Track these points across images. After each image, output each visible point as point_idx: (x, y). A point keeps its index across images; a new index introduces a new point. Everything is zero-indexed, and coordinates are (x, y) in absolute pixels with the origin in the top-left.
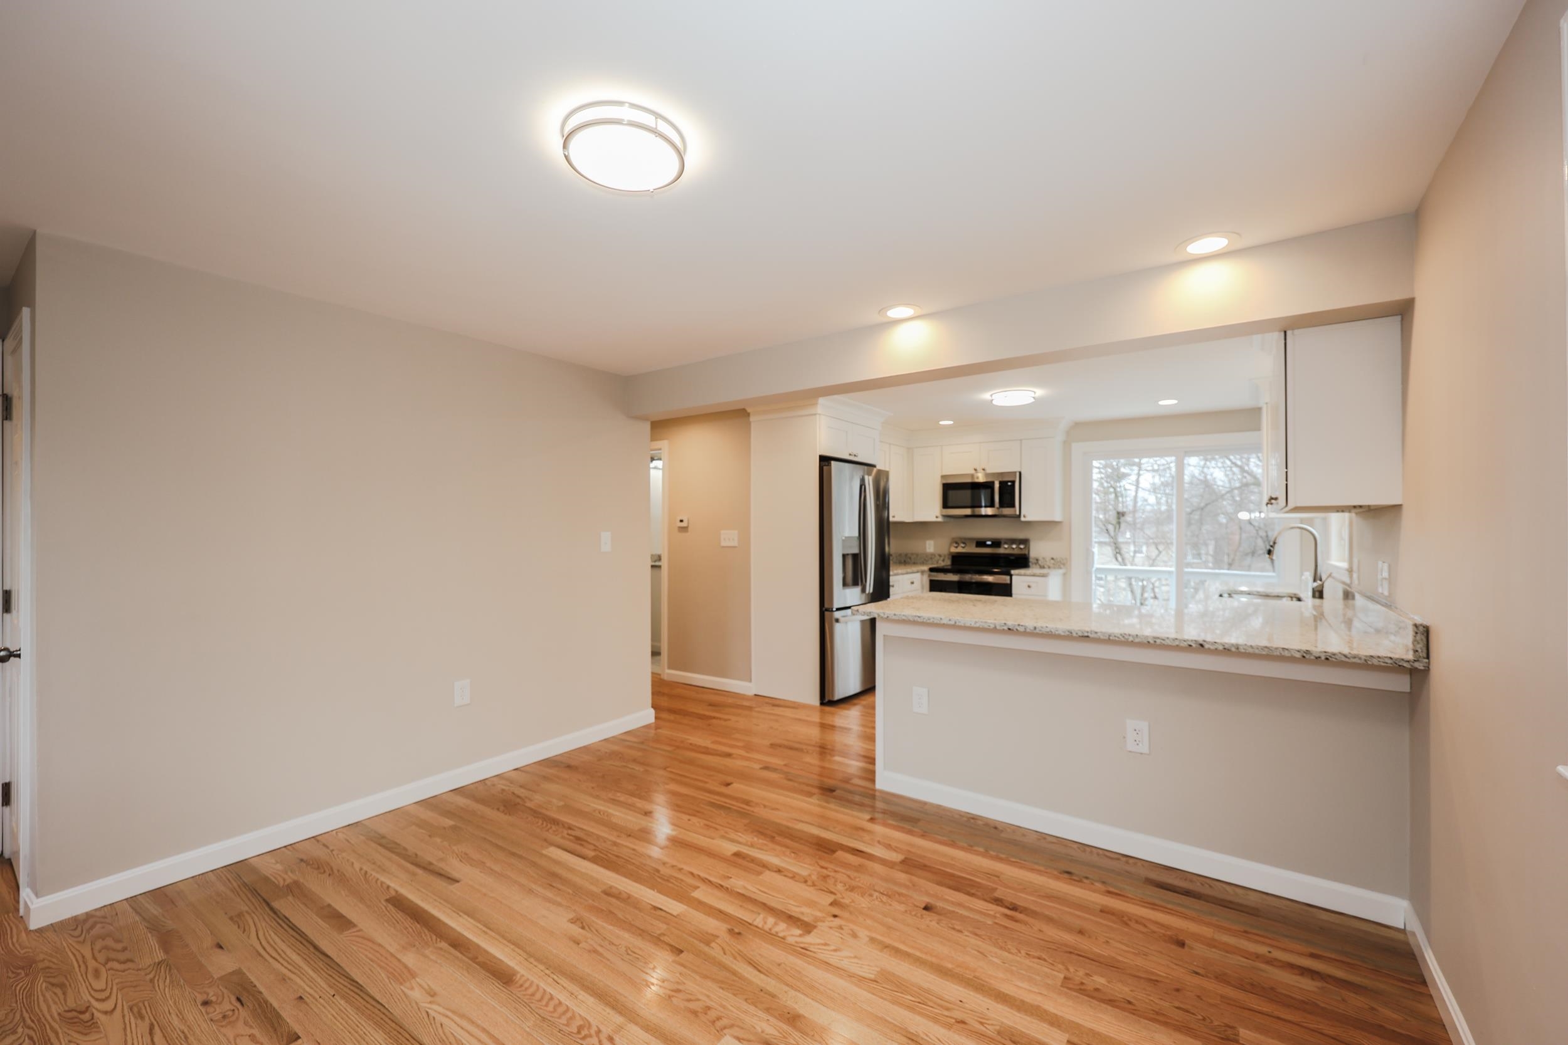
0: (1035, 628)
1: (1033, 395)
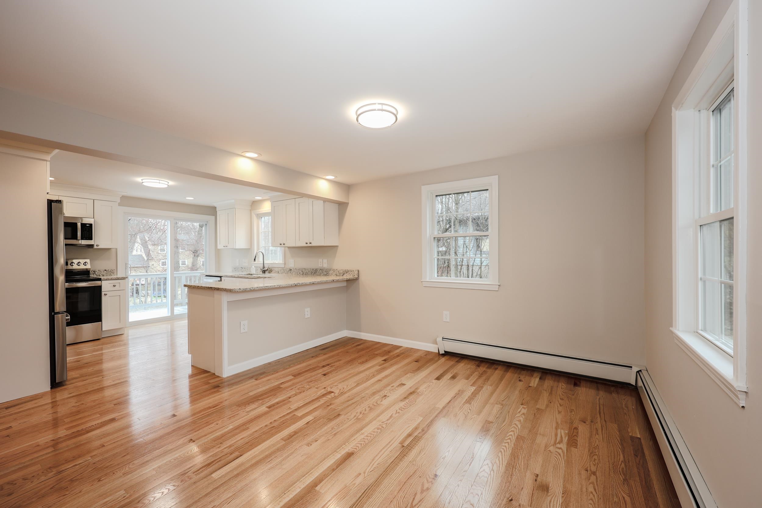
0: (302, 283)
1: (167, 183)
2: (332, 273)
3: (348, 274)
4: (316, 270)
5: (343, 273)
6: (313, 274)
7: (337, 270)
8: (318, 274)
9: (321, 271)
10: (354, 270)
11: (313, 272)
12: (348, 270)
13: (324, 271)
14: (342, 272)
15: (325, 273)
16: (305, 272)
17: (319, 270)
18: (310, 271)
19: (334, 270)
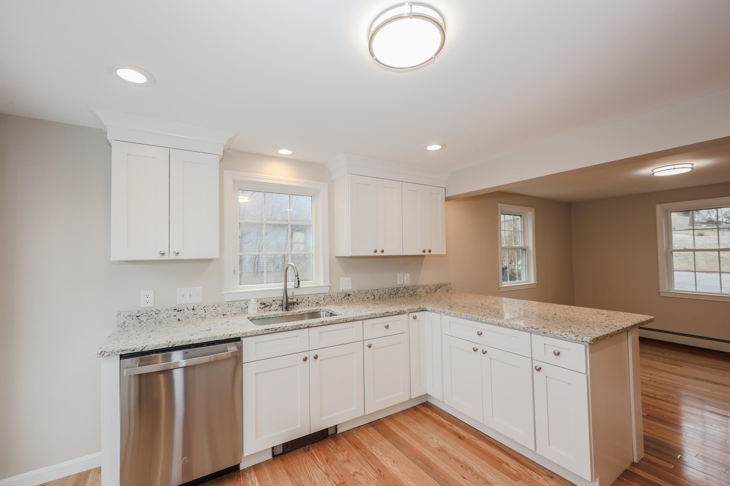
2: (420, 291)
3: (441, 289)
4: (397, 290)
5: (435, 290)
6: (392, 296)
7: (427, 286)
8: (401, 295)
9: (405, 290)
10: (447, 284)
11: (392, 293)
12: (441, 284)
13: (410, 290)
14: (434, 287)
15: (411, 293)
16: (378, 295)
17: (402, 290)
18: (387, 293)
19: (423, 287)
